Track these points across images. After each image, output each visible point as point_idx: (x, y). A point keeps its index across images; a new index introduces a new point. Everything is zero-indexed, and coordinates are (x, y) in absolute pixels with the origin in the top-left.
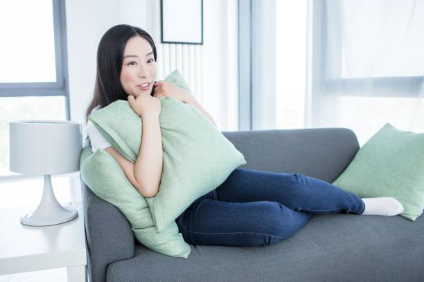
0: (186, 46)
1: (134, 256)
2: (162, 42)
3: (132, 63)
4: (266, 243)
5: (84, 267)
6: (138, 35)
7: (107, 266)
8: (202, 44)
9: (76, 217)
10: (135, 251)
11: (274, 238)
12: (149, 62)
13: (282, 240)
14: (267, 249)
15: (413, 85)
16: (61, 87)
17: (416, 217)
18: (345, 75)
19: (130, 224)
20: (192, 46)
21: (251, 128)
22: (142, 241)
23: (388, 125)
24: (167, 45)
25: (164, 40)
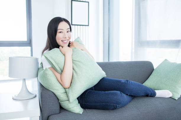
1: (59, 113)
3: (61, 32)
4: (115, 108)
5: (39, 117)
7: (48, 117)
8: (88, 25)
9: (36, 96)
10: (60, 111)
11: (118, 106)
12: (68, 32)
14: (115, 111)
15: (176, 43)
16: (29, 43)
18: (148, 39)
19: (58, 99)
20: (84, 26)
21: (109, 61)
22: (63, 107)
23: (166, 60)
24: (74, 26)
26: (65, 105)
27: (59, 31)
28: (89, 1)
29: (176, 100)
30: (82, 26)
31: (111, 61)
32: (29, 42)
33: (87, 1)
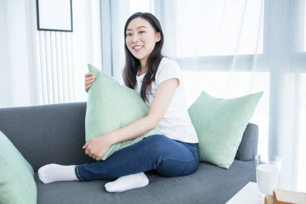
0: (59, 32)
2: (39, 29)
8: (71, 31)
23: (203, 93)
24: (43, 32)
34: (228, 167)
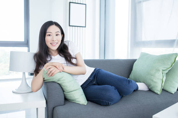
1: (64, 105)
2: (70, 26)
3: (49, 35)
4: (107, 105)
5: (45, 108)
6: (54, 24)
7: (54, 108)
8: (85, 27)
10: (65, 102)
11: (110, 103)
12: (57, 35)
13: (113, 104)
17: (174, 92)
20: (81, 28)
21: (105, 58)
22: (67, 98)
25: (70, 25)
26: (71, 96)
27: (47, 34)
28: (86, 4)
29: (172, 94)
30: (79, 28)
31: (107, 58)
32: (26, 43)
33: (84, 3)
34: (173, 93)
